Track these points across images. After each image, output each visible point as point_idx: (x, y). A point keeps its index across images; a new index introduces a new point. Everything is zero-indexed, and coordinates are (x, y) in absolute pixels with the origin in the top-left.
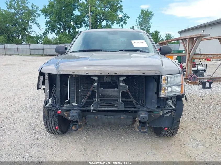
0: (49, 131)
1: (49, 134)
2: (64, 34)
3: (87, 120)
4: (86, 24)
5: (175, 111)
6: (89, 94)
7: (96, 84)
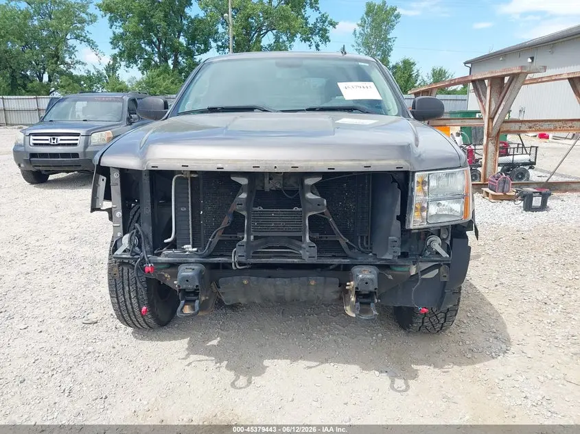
0: (125, 320)
1: (123, 326)
2: (161, 68)
3: (221, 290)
4: (219, 41)
5: (448, 265)
6: (226, 222)
7: (244, 196)
